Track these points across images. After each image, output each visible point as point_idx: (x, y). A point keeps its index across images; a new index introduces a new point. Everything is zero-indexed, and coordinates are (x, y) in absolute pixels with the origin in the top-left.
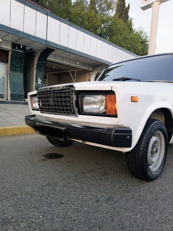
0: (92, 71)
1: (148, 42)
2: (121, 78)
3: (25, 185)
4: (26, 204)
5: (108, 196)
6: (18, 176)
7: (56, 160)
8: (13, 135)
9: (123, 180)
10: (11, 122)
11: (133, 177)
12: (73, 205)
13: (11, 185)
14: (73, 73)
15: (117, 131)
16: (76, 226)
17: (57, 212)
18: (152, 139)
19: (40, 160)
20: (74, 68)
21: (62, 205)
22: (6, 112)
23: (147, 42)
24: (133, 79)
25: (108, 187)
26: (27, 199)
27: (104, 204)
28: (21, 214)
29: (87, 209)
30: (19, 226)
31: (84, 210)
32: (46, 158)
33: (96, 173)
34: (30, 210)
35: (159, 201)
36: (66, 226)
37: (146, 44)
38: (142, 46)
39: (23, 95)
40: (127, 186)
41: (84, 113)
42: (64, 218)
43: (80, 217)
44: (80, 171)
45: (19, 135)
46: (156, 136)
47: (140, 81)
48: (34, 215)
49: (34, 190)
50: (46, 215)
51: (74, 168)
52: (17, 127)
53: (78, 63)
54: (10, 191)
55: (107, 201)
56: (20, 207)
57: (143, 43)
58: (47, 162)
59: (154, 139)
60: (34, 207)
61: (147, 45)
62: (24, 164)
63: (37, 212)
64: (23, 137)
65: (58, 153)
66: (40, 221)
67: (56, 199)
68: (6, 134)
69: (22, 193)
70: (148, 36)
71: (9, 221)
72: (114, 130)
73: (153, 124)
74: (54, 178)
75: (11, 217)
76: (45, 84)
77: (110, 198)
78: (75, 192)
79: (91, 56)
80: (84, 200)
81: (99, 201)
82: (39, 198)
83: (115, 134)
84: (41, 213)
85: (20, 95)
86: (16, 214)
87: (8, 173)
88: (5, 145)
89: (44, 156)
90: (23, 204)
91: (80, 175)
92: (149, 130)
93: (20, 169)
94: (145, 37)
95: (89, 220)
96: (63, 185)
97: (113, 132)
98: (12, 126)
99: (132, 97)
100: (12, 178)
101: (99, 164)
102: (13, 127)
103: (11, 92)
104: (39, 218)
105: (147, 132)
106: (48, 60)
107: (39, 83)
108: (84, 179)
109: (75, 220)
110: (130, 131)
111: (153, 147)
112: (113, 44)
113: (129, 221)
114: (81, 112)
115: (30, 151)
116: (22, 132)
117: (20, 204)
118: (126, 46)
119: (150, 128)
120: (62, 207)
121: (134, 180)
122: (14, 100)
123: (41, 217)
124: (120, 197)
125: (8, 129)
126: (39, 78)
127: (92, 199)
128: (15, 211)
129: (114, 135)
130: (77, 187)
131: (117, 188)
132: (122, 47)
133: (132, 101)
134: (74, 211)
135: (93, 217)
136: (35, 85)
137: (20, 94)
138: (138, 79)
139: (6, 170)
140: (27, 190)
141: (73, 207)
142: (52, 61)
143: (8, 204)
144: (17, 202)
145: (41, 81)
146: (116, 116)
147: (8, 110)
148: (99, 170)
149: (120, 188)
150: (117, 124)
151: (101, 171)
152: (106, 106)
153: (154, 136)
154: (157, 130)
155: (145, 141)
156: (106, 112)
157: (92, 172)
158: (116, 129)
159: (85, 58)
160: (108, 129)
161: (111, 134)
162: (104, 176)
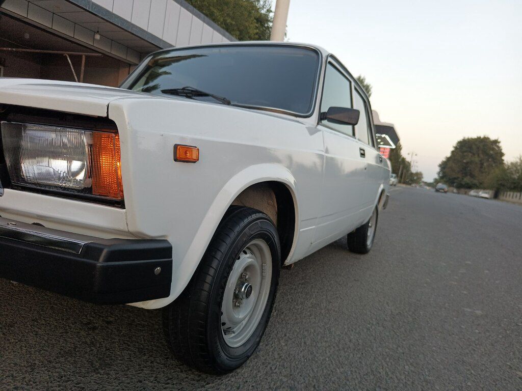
0: (135, 65)
1: (271, 22)
2: (184, 89)
9: (152, 379)
11: (182, 365)
14: (77, 60)
15: (115, 255)
18: (237, 262)
20: (82, 48)
23: (269, 21)
24: (212, 96)
37: (266, 25)
38: (257, 28)
41: (23, 184)
46: (252, 253)
47: (227, 103)
53: (98, 37)
57: (261, 22)
59: (245, 259)
61: (268, 28)
70: (273, 9)
72: (105, 251)
73: (242, 224)
79: (134, 26)
83: (109, 264)
92: (229, 241)
94: (265, 10)
97: (101, 259)
99: (176, 146)
105: (224, 248)
106: (4, 11)
110: (167, 251)
111: (242, 280)
112: (191, 7)
118: (224, 20)
119: (233, 235)
121: (183, 375)
129: (105, 269)
132: (213, 20)
133: (176, 160)
138: (222, 96)
142: (18, 17)
146: (120, 204)
150: (122, 226)
151: (95, 351)
152: (93, 170)
153: (246, 253)
154: (251, 240)
155: (216, 270)
156: (91, 188)
157: (62, 360)
158: (113, 249)
159: (118, 26)
160: (87, 247)
161: (94, 266)
162: (96, 371)
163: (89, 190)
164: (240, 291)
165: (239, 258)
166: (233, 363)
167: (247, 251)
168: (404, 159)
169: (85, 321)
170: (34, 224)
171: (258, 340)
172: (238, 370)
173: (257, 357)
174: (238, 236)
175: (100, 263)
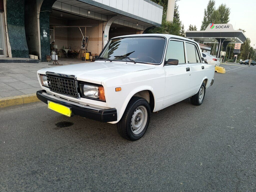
0: (106, 21)
3: (44, 149)
4: (46, 162)
5: (102, 153)
6: (37, 144)
7: (67, 128)
8: (24, 104)
10: (20, 90)
11: (123, 138)
12: (78, 160)
13: (33, 150)
15: (105, 113)
16: (78, 171)
17: (67, 165)
19: (53, 129)
21: (70, 161)
22: (11, 76)
25: (103, 147)
26: (46, 159)
27: (98, 158)
28: (43, 168)
29: (86, 162)
30: (43, 174)
31: (84, 163)
32: (58, 126)
33: (97, 137)
34: (49, 165)
35: (134, 153)
36: (72, 172)
39: (27, 51)
40: (117, 145)
42: (71, 168)
43: (81, 167)
44: (85, 136)
45: (30, 103)
46: (141, 109)
48: (52, 168)
49: (50, 153)
50: (60, 167)
51: (81, 134)
52: (27, 96)
53: (89, 12)
54: (33, 155)
55: (101, 156)
56: (42, 164)
58: (59, 130)
59: (138, 111)
60: (52, 163)
62: (40, 134)
63: (54, 166)
64: (35, 105)
65: (68, 121)
66: (56, 170)
67: (66, 157)
68: (17, 104)
69: (42, 155)
71: (36, 172)
72: (103, 112)
73: (135, 103)
74: (65, 143)
75: (37, 170)
76: (52, 35)
77: (103, 154)
78: (80, 152)
79: (103, 5)
80: (85, 156)
81: (95, 156)
82: (54, 158)
83: (104, 114)
84: (56, 166)
85: (23, 51)
86: (40, 168)
87: (28, 142)
88: (18, 116)
89: (56, 125)
90: (44, 162)
91: (85, 140)
93: (37, 138)
95: (87, 168)
96: (71, 148)
97: (102, 113)
98: (22, 96)
99: (116, 88)
100: (32, 145)
101: (101, 130)
102: (24, 96)
103: (12, 48)
104: (55, 169)
106: (53, 8)
107: (45, 36)
108: (87, 142)
109: (78, 168)
110: (115, 111)
111: (137, 117)
113: (111, 166)
114: (83, 96)
115: (43, 121)
116: (33, 101)
117: (41, 162)
120: (70, 162)
121: (123, 141)
122: (17, 57)
123: (56, 168)
124: (110, 153)
125: (19, 99)
126: (44, 31)
127: (90, 155)
128: (39, 166)
130: (81, 148)
131: (110, 147)
133: (116, 91)
134: (78, 163)
135: (89, 166)
136: (41, 39)
137: (22, 49)
139: (26, 139)
140: (45, 153)
141: (78, 161)
143: (33, 163)
144: (39, 161)
145: (47, 34)
146: (105, 102)
147: (13, 73)
148: (100, 135)
149: (112, 147)
150: (106, 106)
151: (102, 135)
152: (99, 94)
153: (138, 110)
154: (139, 106)
155: (128, 115)
156: (99, 98)
157: (94, 136)
158: (105, 111)
159: (97, 7)
160: (100, 111)
161: (101, 115)
162: (102, 139)
163: (98, 98)
164: (137, 120)
165: (136, 111)
166: (136, 138)
167: (139, 109)
168: (252, 48)
169: (98, 128)
170: (87, 105)
171: (144, 133)
172: (138, 140)
173: (144, 138)
174: (134, 106)
175: (102, 114)
